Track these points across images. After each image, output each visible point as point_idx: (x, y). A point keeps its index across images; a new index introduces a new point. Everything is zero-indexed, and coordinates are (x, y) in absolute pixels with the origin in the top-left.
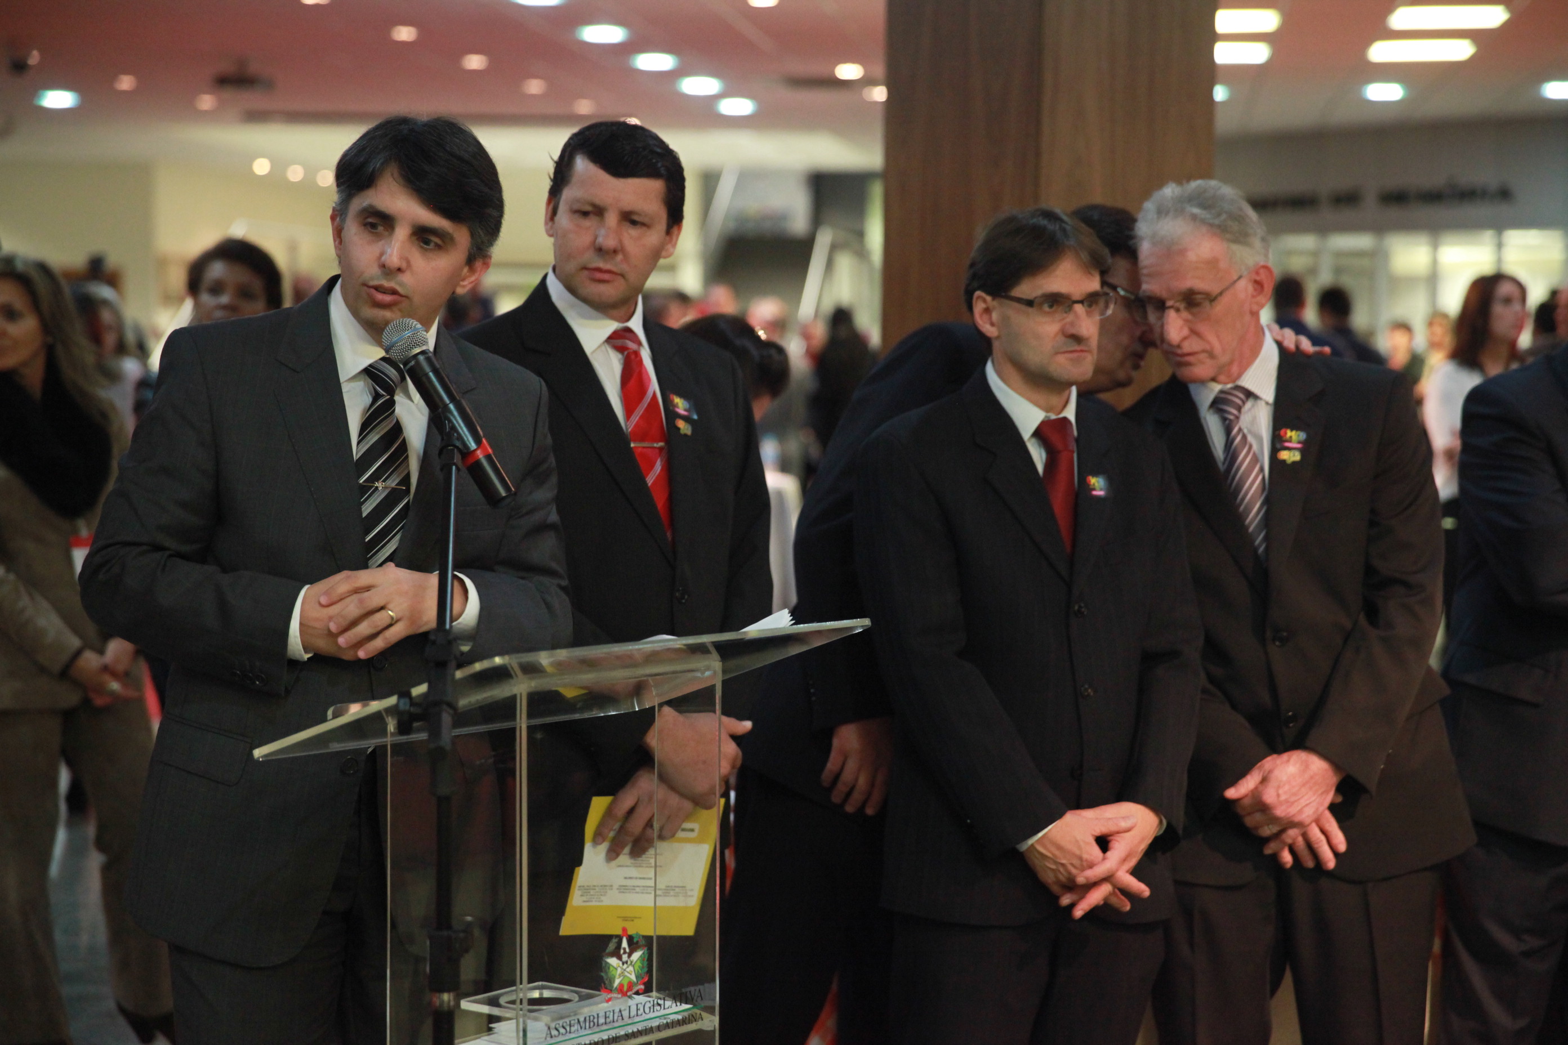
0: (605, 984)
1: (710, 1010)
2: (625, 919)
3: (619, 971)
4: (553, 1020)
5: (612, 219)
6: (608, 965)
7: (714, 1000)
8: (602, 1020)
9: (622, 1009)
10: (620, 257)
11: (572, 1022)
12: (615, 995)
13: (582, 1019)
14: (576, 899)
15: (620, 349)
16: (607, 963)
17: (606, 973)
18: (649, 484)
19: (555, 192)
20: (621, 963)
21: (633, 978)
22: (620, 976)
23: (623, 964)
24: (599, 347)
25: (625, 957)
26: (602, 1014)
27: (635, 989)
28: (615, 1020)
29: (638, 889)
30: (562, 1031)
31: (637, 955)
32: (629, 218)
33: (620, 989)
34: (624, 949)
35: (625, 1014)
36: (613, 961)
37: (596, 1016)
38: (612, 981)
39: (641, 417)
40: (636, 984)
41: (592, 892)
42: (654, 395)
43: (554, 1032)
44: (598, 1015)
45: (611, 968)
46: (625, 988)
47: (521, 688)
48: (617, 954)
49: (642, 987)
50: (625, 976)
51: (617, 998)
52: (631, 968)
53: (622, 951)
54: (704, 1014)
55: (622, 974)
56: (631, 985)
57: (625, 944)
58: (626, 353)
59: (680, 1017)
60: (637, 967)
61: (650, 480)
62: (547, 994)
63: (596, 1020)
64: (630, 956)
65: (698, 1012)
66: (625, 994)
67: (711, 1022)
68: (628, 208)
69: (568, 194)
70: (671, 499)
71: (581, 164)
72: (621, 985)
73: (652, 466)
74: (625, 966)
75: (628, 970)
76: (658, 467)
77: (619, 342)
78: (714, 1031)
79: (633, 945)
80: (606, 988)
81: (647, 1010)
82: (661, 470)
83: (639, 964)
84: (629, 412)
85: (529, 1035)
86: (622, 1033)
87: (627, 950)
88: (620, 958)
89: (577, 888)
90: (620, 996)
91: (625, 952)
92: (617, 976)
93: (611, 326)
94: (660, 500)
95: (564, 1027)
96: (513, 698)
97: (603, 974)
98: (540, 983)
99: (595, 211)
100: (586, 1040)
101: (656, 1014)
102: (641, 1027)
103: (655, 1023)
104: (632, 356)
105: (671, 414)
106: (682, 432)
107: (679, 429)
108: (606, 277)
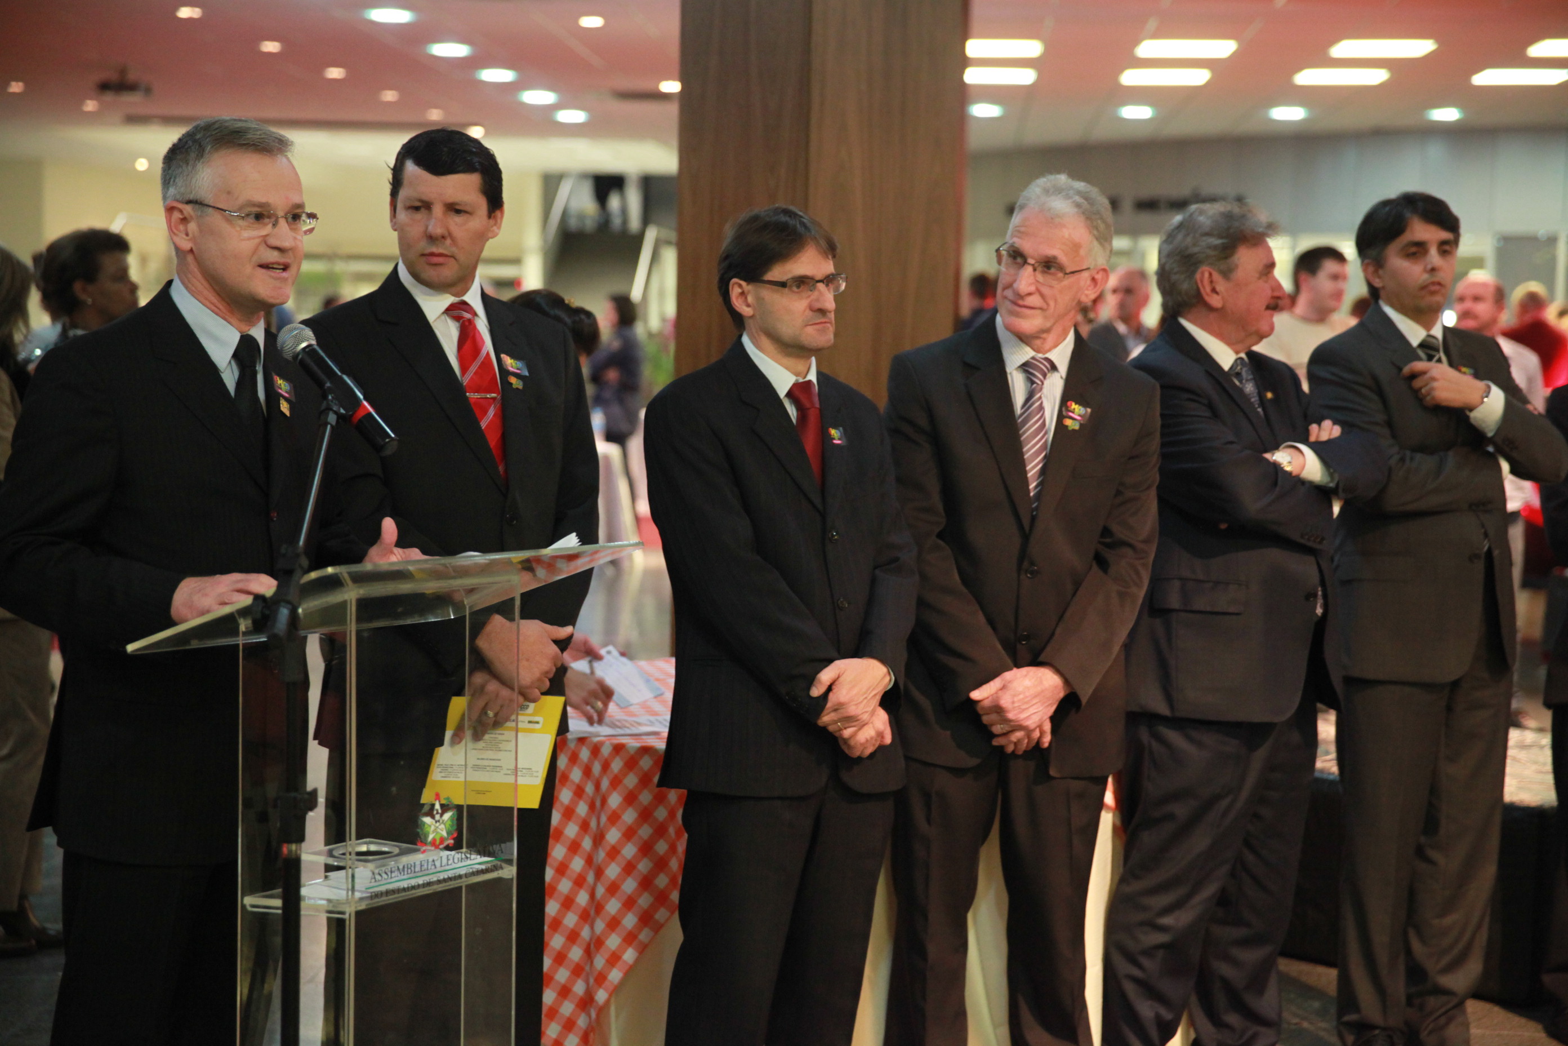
0: (420, 837)
1: (509, 862)
2: (478, 792)
3: (433, 828)
4: (377, 867)
5: (438, 210)
6: (424, 823)
7: (512, 854)
8: (418, 869)
9: (435, 858)
10: (448, 242)
11: (393, 869)
12: (429, 849)
13: (401, 867)
14: (435, 774)
15: (457, 318)
16: (422, 821)
17: (422, 830)
18: (483, 428)
19: (394, 194)
20: (434, 821)
21: (444, 834)
22: (433, 832)
23: (436, 822)
24: (439, 317)
25: (437, 817)
26: (418, 863)
27: (446, 843)
28: (429, 868)
29: (488, 768)
30: (385, 876)
31: (447, 816)
32: (454, 209)
33: (433, 843)
34: (437, 810)
35: (438, 864)
36: (427, 820)
37: (413, 865)
38: (426, 836)
39: (475, 373)
40: (447, 839)
41: (450, 770)
42: (488, 354)
43: (378, 877)
44: (415, 863)
45: (426, 826)
46: (438, 842)
47: (351, 595)
48: (430, 814)
49: (452, 842)
50: (437, 833)
51: (432, 850)
52: (442, 826)
53: (435, 812)
54: (504, 865)
55: (435, 831)
56: (442, 840)
57: (437, 806)
58: (461, 321)
59: (483, 867)
60: (447, 825)
61: (484, 424)
62: (373, 848)
63: (413, 869)
64: (442, 815)
65: (499, 863)
66: (437, 847)
67: (510, 872)
68: (451, 200)
69: (403, 194)
70: (504, 438)
71: (411, 167)
72: (434, 840)
73: (485, 412)
74: (438, 824)
75: (440, 827)
76: (491, 412)
77: (456, 313)
78: (512, 879)
79: (445, 808)
80: (421, 842)
81: (456, 861)
82: (494, 415)
83: (449, 823)
84: (464, 369)
85: (356, 881)
86: (435, 879)
87: (440, 811)
88: (433, 817)
89: (436, 766)
90: (433, 848)
91: (437, 813)
92: (431, 832)
93: (448, 299)
94: (493, 440)
95: (386, 873)
96: (345, 602)
97: (419, 830)
99: (423, 206)
100: (405, 884)
101: (460, 864)
102: (451, 874)
103: (463, 872)
104: (467, 324)
105: (504, 372)
106: (514, 386)
107: (511, 384)
108: (440, 260)
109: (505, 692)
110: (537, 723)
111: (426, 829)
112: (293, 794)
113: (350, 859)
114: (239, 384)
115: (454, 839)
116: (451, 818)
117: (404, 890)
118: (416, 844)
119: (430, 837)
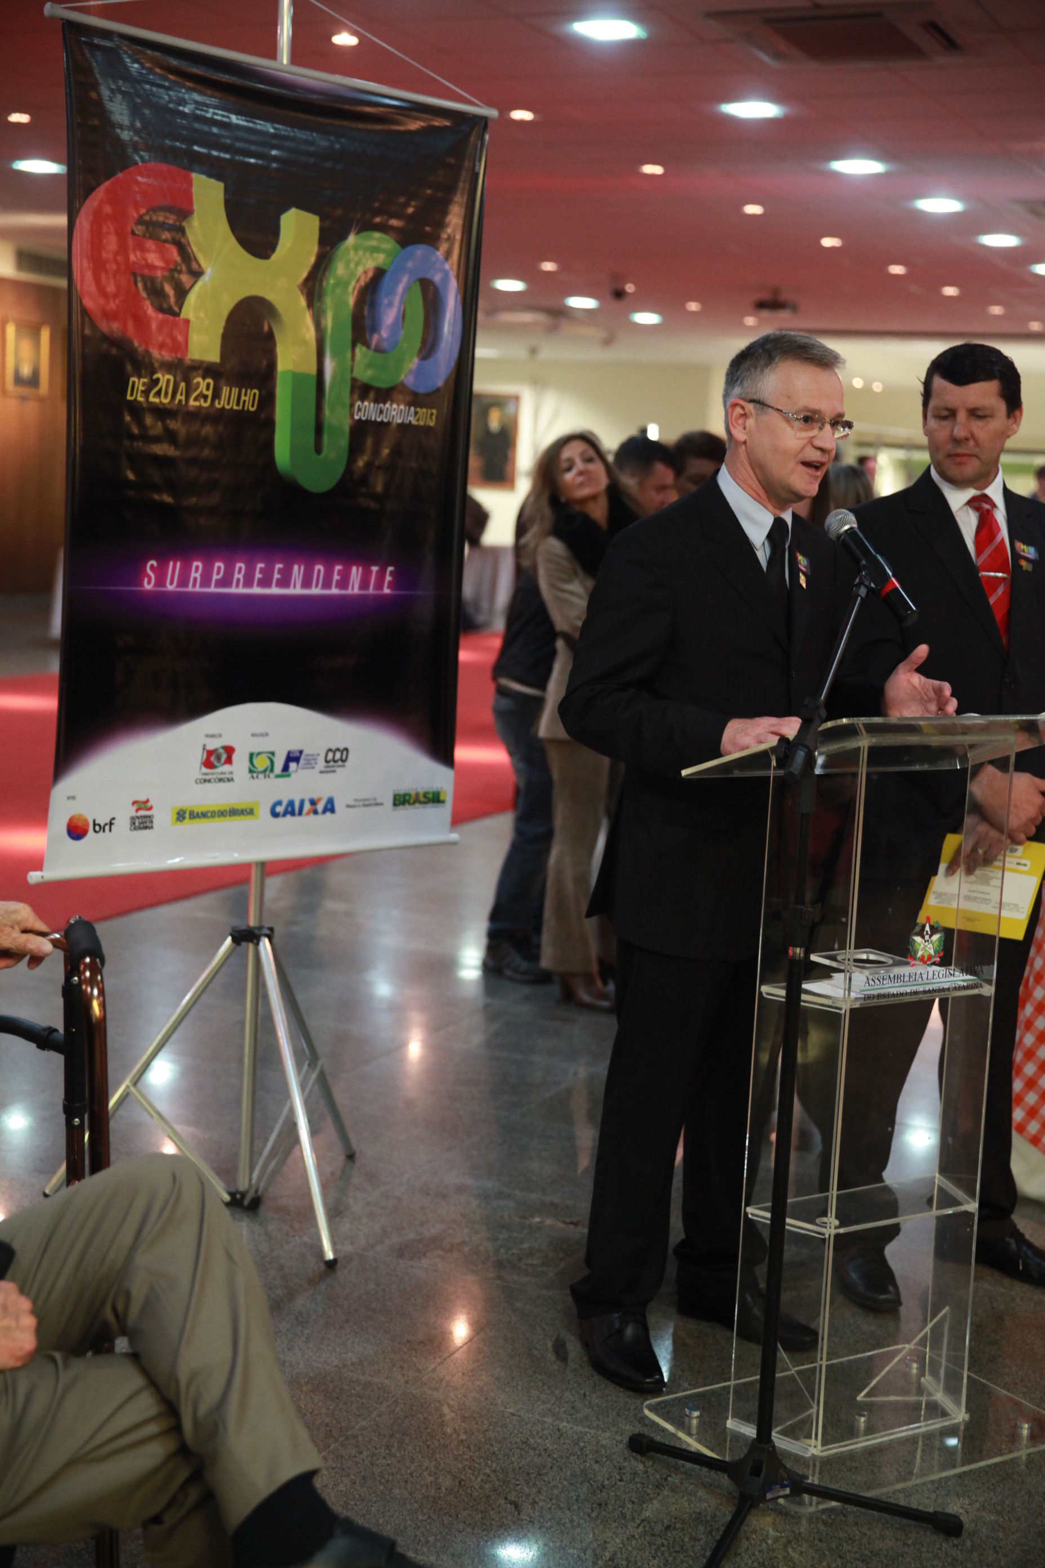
0: (911, 954)
1: (989, 982)
2: (969, 920)
3: (922, 946)
4: (871, 974)
5: (963, 416)
6: (915, 941)
7: (992, 975)
8: (906, 979)
9: (923, 972)
10: (972, 443)
11: (885, 977)
12: (918, 963)
13: (892, 976)
14: (931, 900)
15: (977, 509)
16: (913, 939)
17: (912, 946)
18: (991, 604)
19: (926, 404)
20: (923, 941)
21: (932, 952)
22: (922, 950)
23: (925, 941)
24: (961, 508)
25: (927, 937)
26: (907, 974)
27: (933, 960)
28: (917, 979)
29: (978, 900)
30: (877, 982)
31: (936, 937)
32: (976, 414)
33: (922, 959)
34: (927, 932)
35: (925, 976)
36: (918, 938)
37: (902, 975)
38: (916, 952)
39: (990, 555)
40: (934, 957)
41: (943, 897)
42: (1003, 540)
43: (871, 982)
44: (905, 974)
45: (916, 944)
46: (926, 959)
47: (864, 742)
48: (921, 934)
49: (939, 959)
50: (926, 950)
51: (919, 965)
52: (931, 945)
53: (925, 933)
54: (983, 984)
55: (924, 949)
56: (930, 957)
57: (927, 928)
58: (981, 511)
59: (965, 984)
60: (935, 945)
61: (993, 600)
62: (872, 957)
63: (902, 978)
64: (931, 936)
65: (979, 982)
66: (925, 963)
67: (989, 990)
68: (974, 406)
69: (933, 404)
70: (1009, 612)
71: (940, 381)
72: (923, 956)
73: (994, 589)
74: (927, 943)
75: (929, 946)
76: (1000, 590)
77: (976, 504)
78: (990, 997)
79: (934, 930)
80: (911, 957)
81: (941, 976)
82: (1003, 593)
83: (937, 943)
84: (979, 551)
85: (853, 982)
86: (921, 989)
87: (929, 933)
88: (923, 937)
89: (931, 893)
90: (921, 963)
91: (927, 934)
92: (920, 949)
93: (971, 493)
94: (999, 615)
95: (878, 979)
96: (859, 748)
97: (910, 947)
98: (868, 950)
99: (950, 414)
100: (894, 991)
101: (947, 979)
102: (935, 987)
103: (946, 986)
104: (985, 513)
105: (1016, 555)
106: (1024, 569)
107: (1021, 567)
108: (964, 459)
109: (994, 834)
110: (1025, 865)
111: (917, 946)
112: (800, 907)
113: (849, 964)
114: (770, 561)
115: (940, 958)
116: (940, 940)
117: (893, 995)
118: (906, 958)
119: (920, 954)
